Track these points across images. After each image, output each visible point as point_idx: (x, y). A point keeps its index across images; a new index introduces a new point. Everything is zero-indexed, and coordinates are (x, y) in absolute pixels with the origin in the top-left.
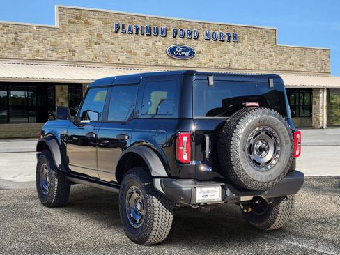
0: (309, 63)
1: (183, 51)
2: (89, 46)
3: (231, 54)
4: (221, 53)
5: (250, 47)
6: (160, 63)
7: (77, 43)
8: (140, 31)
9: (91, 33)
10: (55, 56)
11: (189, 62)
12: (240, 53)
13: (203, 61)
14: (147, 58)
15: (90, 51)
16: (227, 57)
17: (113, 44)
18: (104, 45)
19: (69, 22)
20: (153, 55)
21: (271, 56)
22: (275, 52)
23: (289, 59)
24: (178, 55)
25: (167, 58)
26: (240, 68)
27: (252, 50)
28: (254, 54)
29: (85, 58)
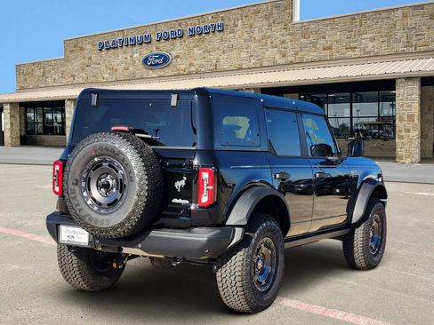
0: (372, 39)
1: (156, 58)
2: (83, 70)
3: (218, 52)
4: (205, 52)
5: (246, 36)
6: (137, 76)
7: (76, 68)
8: (124, 44)
9: (84, 58)
10: (64, 81)
11: (166, 70)
12: (231, 48)
13: (182, 67)
14: (126, 73)
15: (83, 74)
16: (212, 57)
17: (99, 64)
18: (93, 66)
19: (71, 52)
20: (131, 68)
21: (284, 42)
22: (290, 35)
23: (322, 41)
24: (151, 64)
25: (144, 71)
26: (232, 68)
27: (251, 39)
28: (252, 45)
29: (81, 81)
